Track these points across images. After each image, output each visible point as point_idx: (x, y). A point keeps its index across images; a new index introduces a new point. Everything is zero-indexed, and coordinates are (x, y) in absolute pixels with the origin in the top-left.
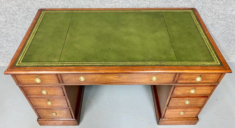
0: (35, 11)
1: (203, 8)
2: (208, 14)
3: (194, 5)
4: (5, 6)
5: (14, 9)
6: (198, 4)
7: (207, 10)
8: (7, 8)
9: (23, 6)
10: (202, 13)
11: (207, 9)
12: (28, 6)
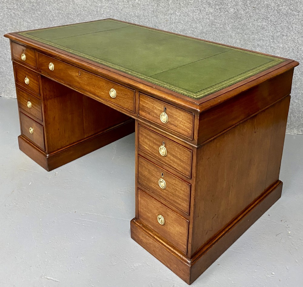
0: (75, 18)
1: (289, 31)
2: (298, 39)
3: (275, 25)
4: (46, 8)
5: (53, 14)
6: (282, 24)
7: (295, 34)
8: (46, 11)
9: (64, 10)
10: (290, 38)
11: (296, 32)
12: (69, 11)
